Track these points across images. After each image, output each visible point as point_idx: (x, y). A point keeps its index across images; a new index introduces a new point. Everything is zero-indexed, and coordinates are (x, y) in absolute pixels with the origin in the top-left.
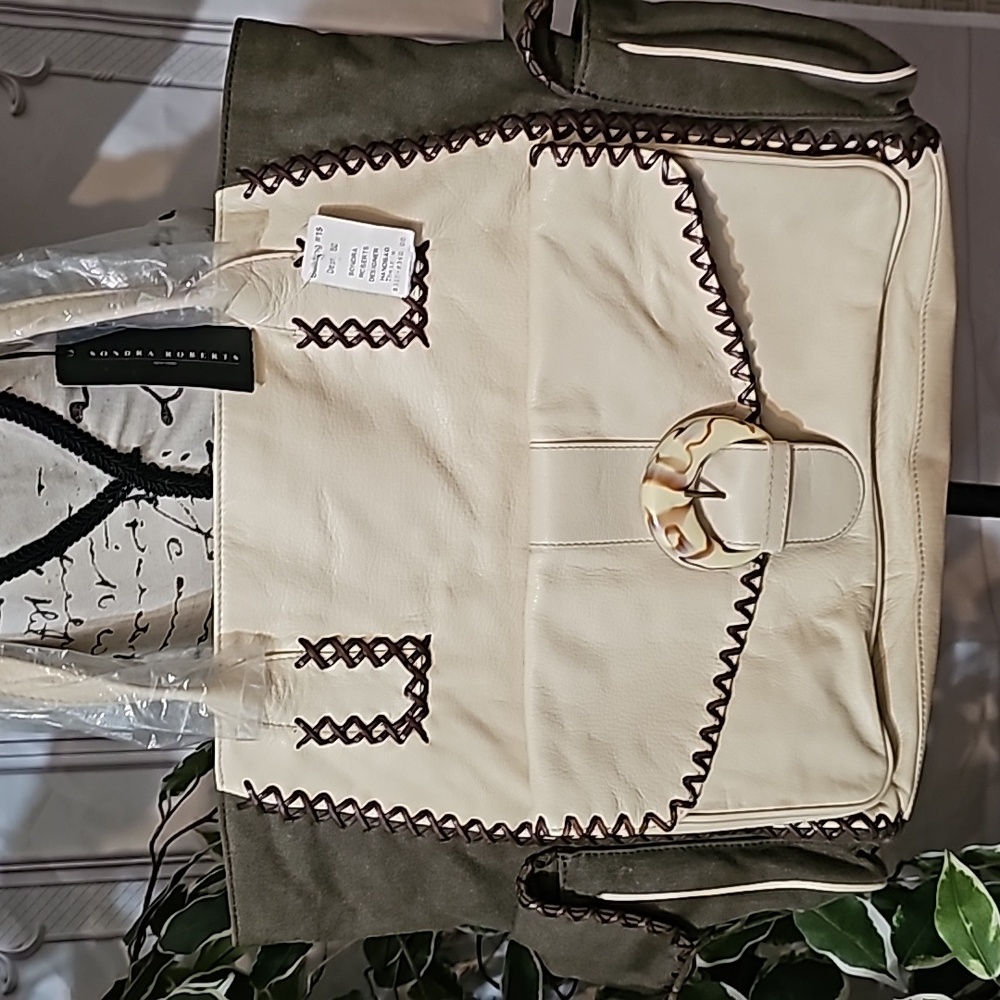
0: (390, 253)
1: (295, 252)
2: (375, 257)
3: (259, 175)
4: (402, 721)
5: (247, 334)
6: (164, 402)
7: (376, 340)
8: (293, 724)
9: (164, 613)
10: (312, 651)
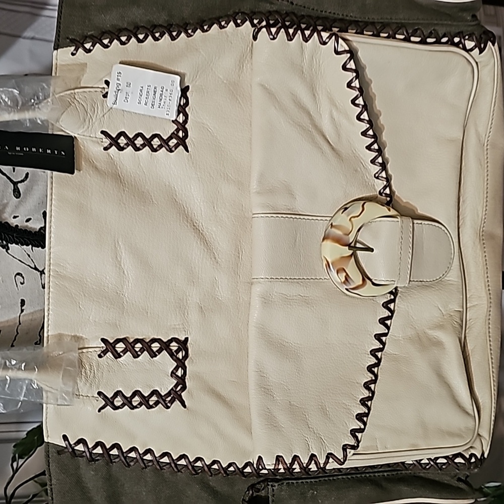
0: (164, 90)
1: (104, 88)
2: (155, 92)
3: (81, 42)
4: (169, 394)
5: (71, 139)
6: (15, 184)
7: (155, 147)
8: (96, 395)
9: (11, 324)
10: (109, 347)
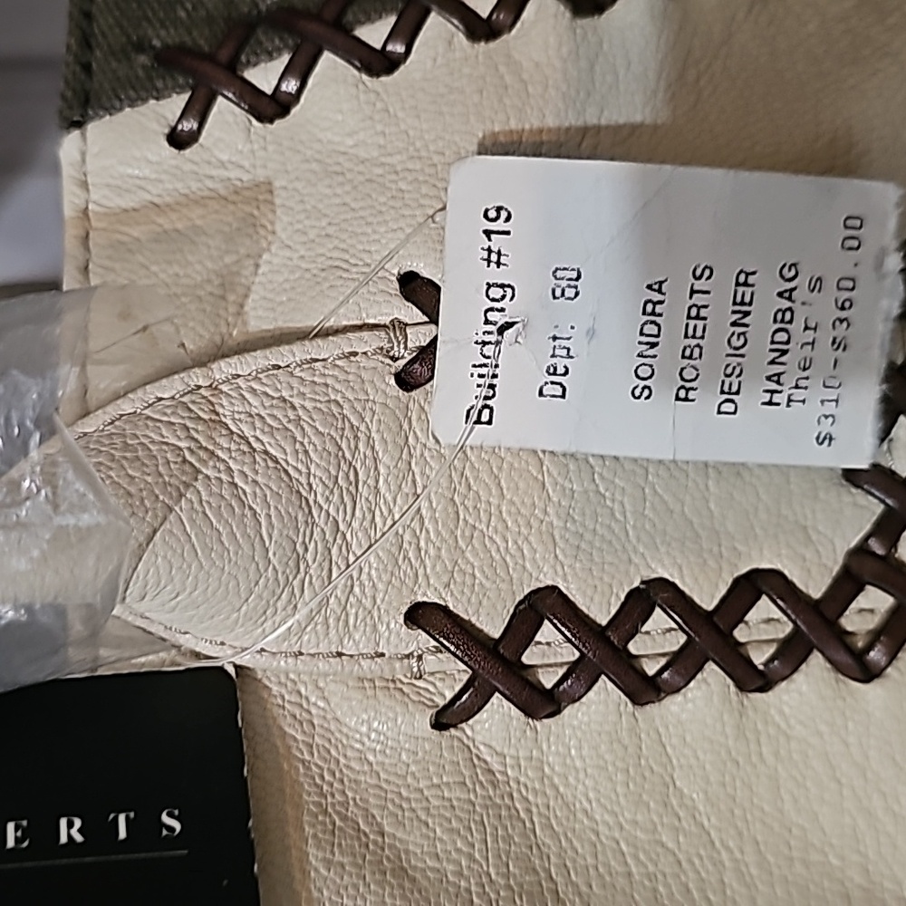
0: (802, 282)
2: (742, 309)
3: (224, 55)
5: (219, 690)
7: (759, 658)
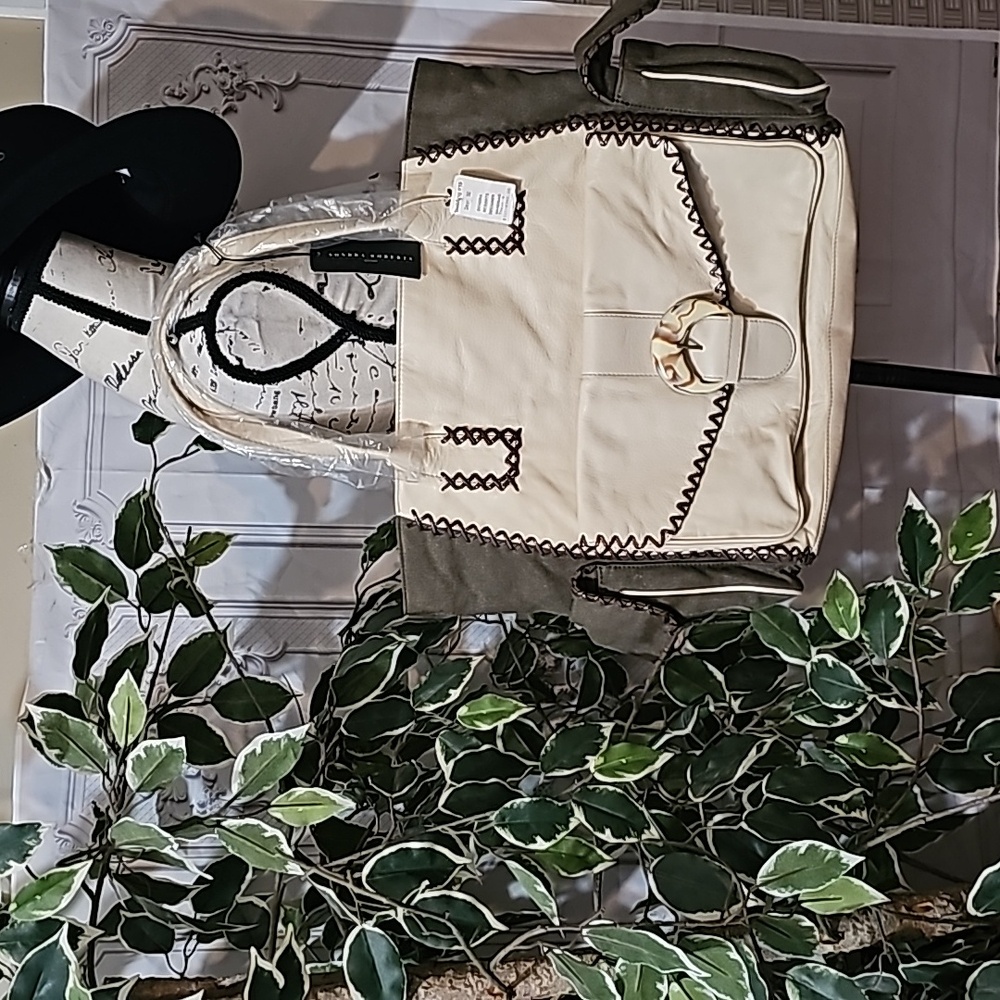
0: (501, 198)
1: (447, 197)
2: (493, 200)
3: (427, 152)
4: (503, 478)
5: (418, 245)
6: (369, 286)
7: (493, 250)
8: (439, 475)
9: (367, 412)
10: (451, 434)
